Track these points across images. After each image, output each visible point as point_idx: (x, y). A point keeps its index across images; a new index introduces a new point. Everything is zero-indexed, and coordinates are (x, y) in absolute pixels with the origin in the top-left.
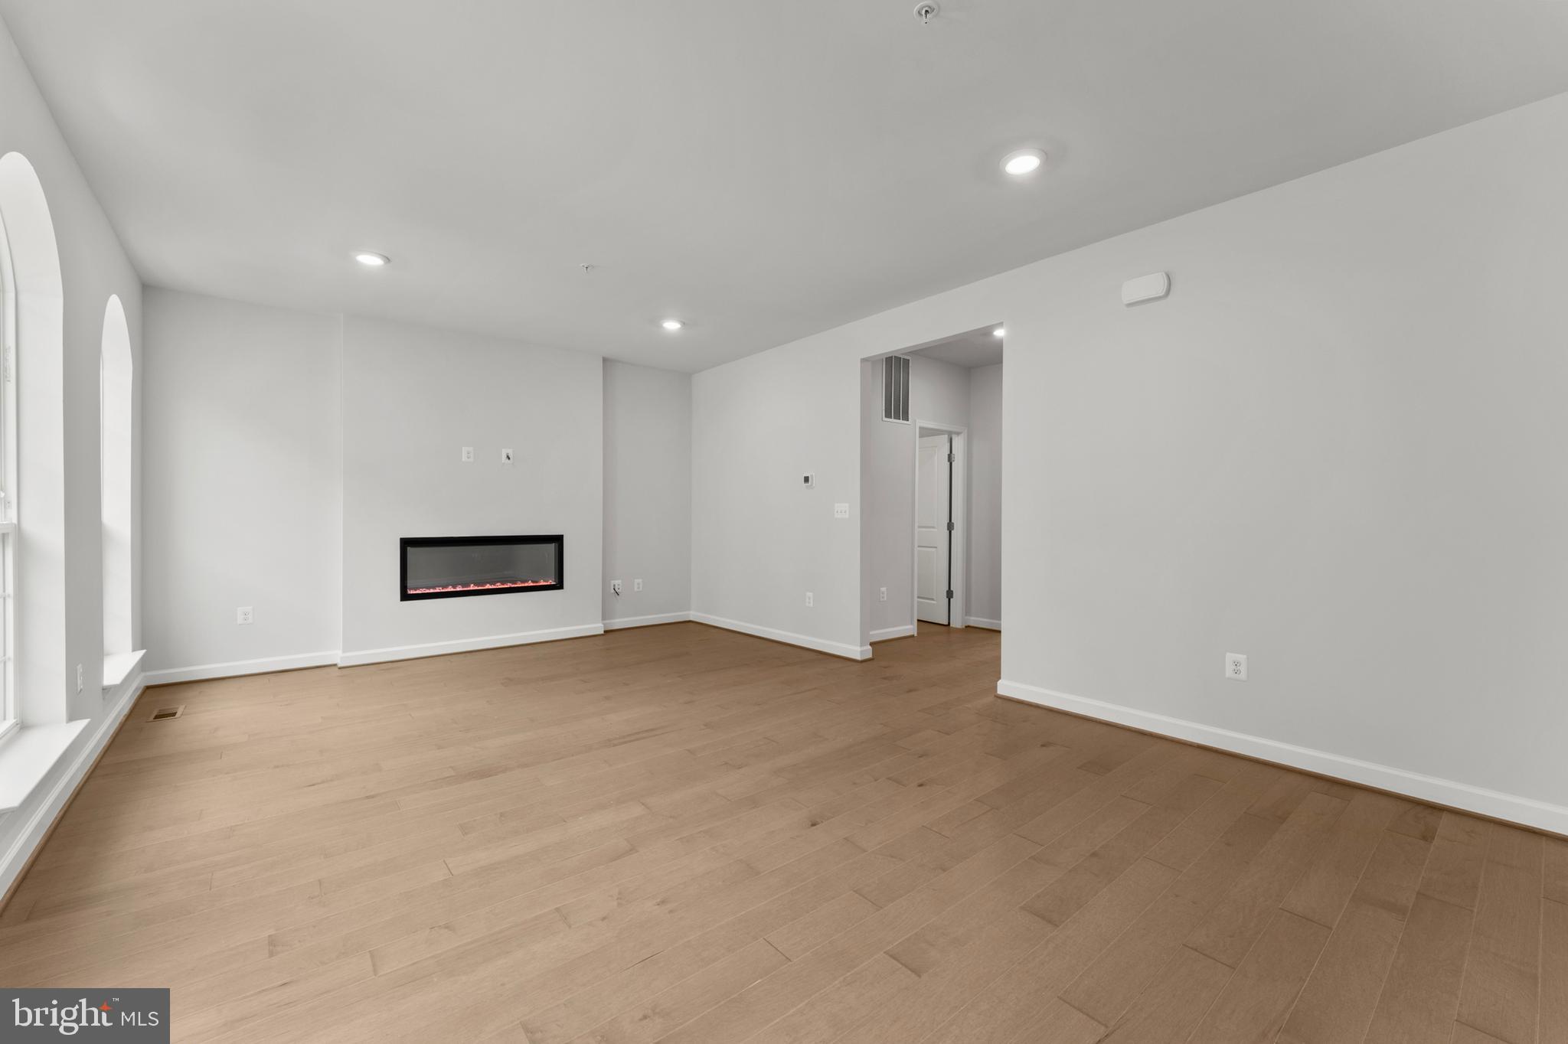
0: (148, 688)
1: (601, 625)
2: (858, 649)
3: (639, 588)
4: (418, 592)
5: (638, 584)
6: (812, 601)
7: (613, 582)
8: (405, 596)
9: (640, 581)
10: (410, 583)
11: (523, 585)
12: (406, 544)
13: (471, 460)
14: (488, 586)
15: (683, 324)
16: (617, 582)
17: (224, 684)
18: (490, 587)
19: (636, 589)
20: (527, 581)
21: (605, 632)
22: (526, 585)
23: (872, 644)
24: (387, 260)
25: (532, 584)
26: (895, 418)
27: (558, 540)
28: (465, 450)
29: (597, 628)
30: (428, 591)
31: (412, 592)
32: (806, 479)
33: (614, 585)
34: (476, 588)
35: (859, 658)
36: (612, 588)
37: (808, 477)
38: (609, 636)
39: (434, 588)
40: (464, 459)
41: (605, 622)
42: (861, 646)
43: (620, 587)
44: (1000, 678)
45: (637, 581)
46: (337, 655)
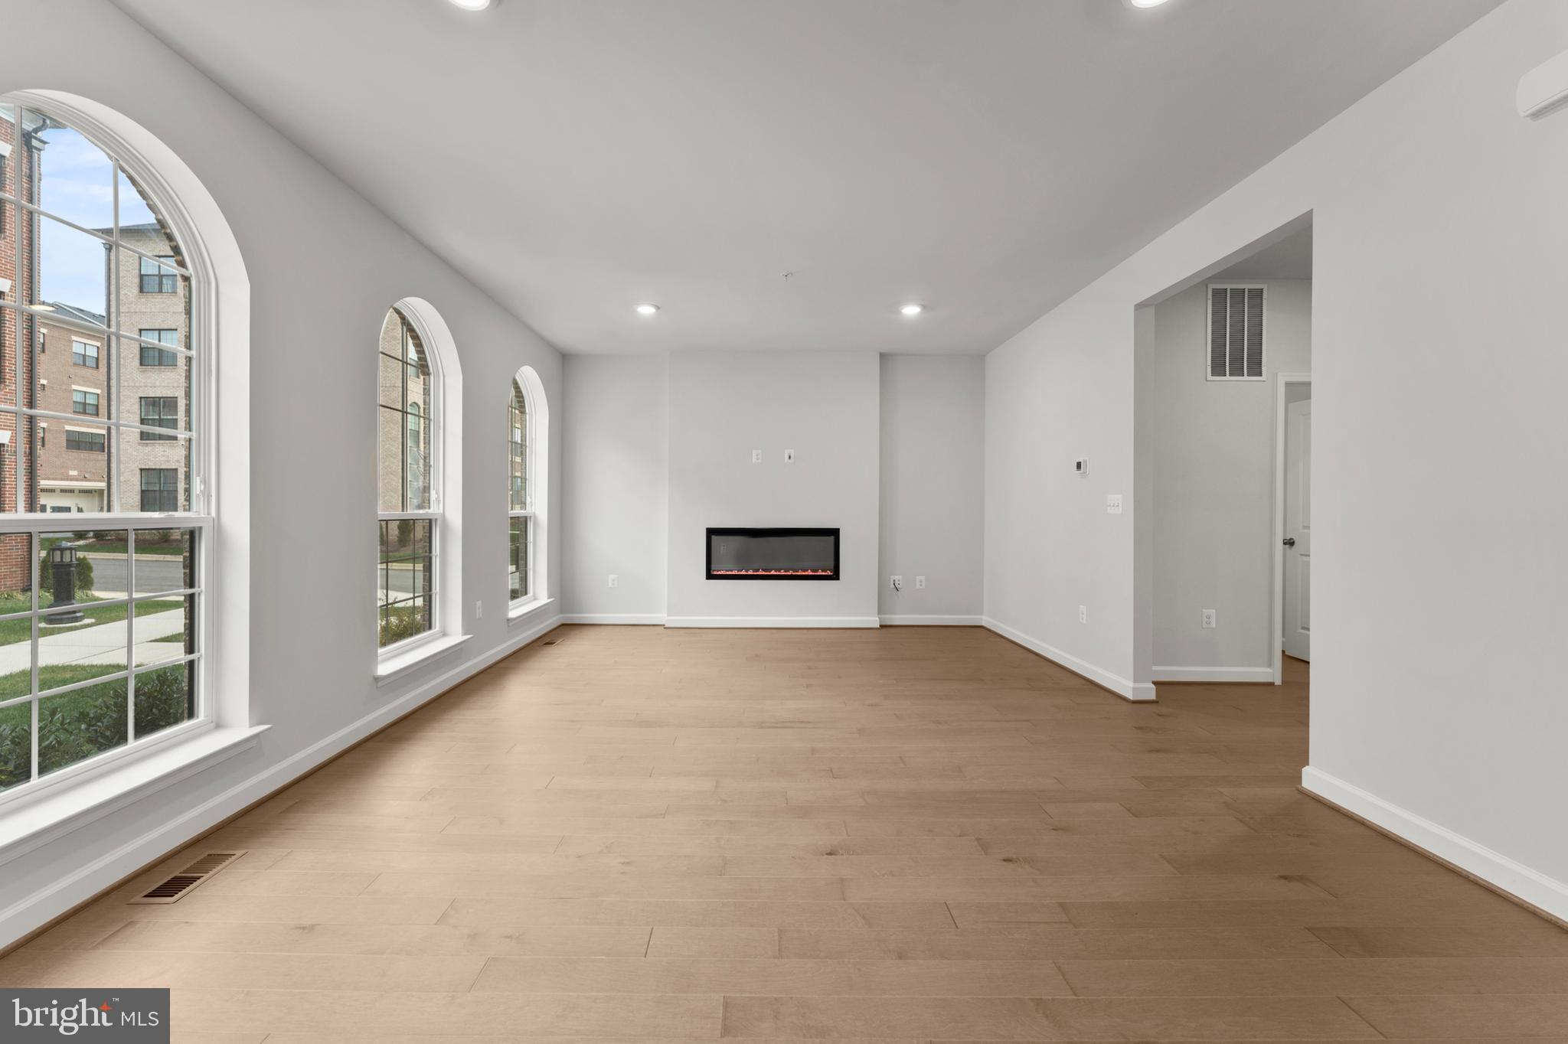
0: (563, 625)
1: (877, 619)
2: (1131, 685)
3: (921, 585)
4: (719, 573)
5: (921, 581)
6: (1085, 616)
7: (893, 577)
8: (710, 576)
9: (922, 578)
10: (713, 567)
11: (804, 573)
12: (711, 532)
13: (760, 461)
14: (773, 573)
15: (924, 307)
16: (897, 578)
17: (598, 628)
18: (775, 573)
19: (918, 586)
20: (807, 570)
21: (882, 626)
22: (806, 573)
23: (1154, 683)
24: (658, 308)
25: (811, 573)
26: (1231, 375)
27: (835, 533)
28: (755, 452)
29: (874, 621)
30: (728, 573)
31: (715, 573)
32: (1079, 466)
33: (894, 581)
34: (764, 573)
35: (1130, 696)
36: (892, 583)
37: (1080, 463)
38: (884, 630)
39: (732, 571)
40: (754, 460)
41: (882, 616)
42: (1135, 681)
43: (901, 583)
44: (1307, 764)
45: (919, 578)
46: (662, 617)
